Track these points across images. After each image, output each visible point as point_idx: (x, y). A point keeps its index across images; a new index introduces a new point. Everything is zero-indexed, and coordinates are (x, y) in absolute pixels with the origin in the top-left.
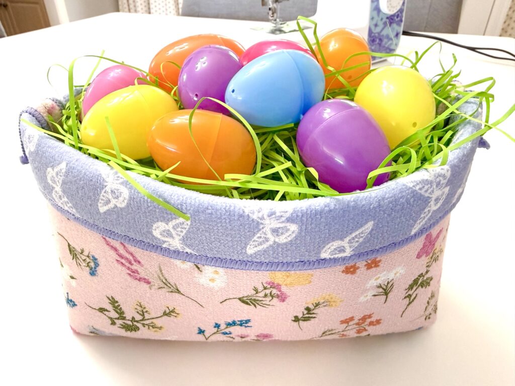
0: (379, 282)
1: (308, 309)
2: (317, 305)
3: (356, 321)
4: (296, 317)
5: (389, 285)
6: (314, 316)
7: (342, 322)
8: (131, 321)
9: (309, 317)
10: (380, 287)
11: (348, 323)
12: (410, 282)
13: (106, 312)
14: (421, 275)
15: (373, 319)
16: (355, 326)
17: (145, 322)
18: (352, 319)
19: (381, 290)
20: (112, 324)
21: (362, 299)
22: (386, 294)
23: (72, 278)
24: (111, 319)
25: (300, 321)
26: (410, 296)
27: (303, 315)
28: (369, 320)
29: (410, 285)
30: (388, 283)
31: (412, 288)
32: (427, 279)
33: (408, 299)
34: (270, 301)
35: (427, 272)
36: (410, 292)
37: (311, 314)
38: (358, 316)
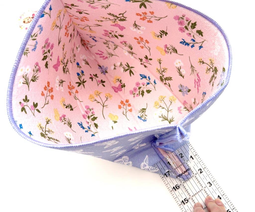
1: (66, 107)
2: (64, 105)
3: (70, 90)
4: (71, 110)
6: (69, 105)
9: (70, 106)
11: (71, 93)
18: (69, 92)
21: (63, 91)
25: (72, 108)
27: (69, 108)
28: (70, 86)
38: (69, 90)
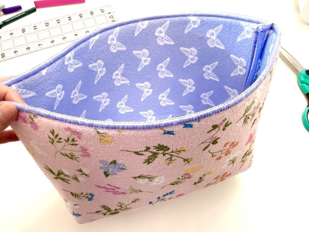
0: (231, 159)
5: (234, 159)
7: (215, 179)
8: (115, 211)
10: (231, 160)
12: (243, 155)
13: (101, 212)
14: (248, 151)
15: (228, 174)
16: (220, 179)
17: (122, 209)
19: (231, 162)
20: (104, 215)
22: (233, 162)
23: (75, 205)
24: (104, 213)
26: (243, 160)
29: (243, 156)
30: (234, 158)
31: (244, 157)
32: (250, 151)
33: (242, 162)
34: (184, 180)
35: (250, 149)
36: (243, 159)
37: (201, 179)
